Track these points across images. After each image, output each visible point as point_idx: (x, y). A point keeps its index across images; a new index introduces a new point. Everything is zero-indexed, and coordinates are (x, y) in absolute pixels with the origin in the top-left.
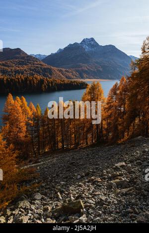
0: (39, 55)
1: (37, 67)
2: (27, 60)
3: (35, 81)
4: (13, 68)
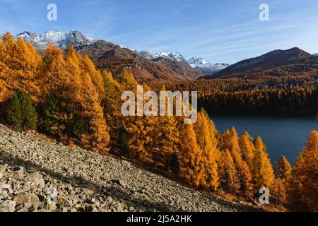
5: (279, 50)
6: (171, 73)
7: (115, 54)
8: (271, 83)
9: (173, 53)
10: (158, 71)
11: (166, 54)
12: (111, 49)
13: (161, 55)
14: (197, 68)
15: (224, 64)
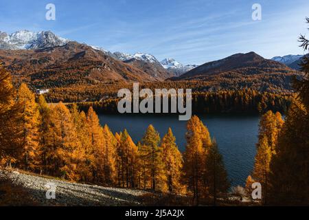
0: (290, 56)
1: (275, 75)
2: (262, 66)
3: (247, 98)
4: (237, 80)
5: (240, 54)
6: (141, 74)
7: (85, 56)
8: (224, 85)
9: (147, 55)
10: (128, 72)
11: (140, 56)
12: (82, 50)
13: (134, 57)
14: (169, 69)
15: (194, 66)
